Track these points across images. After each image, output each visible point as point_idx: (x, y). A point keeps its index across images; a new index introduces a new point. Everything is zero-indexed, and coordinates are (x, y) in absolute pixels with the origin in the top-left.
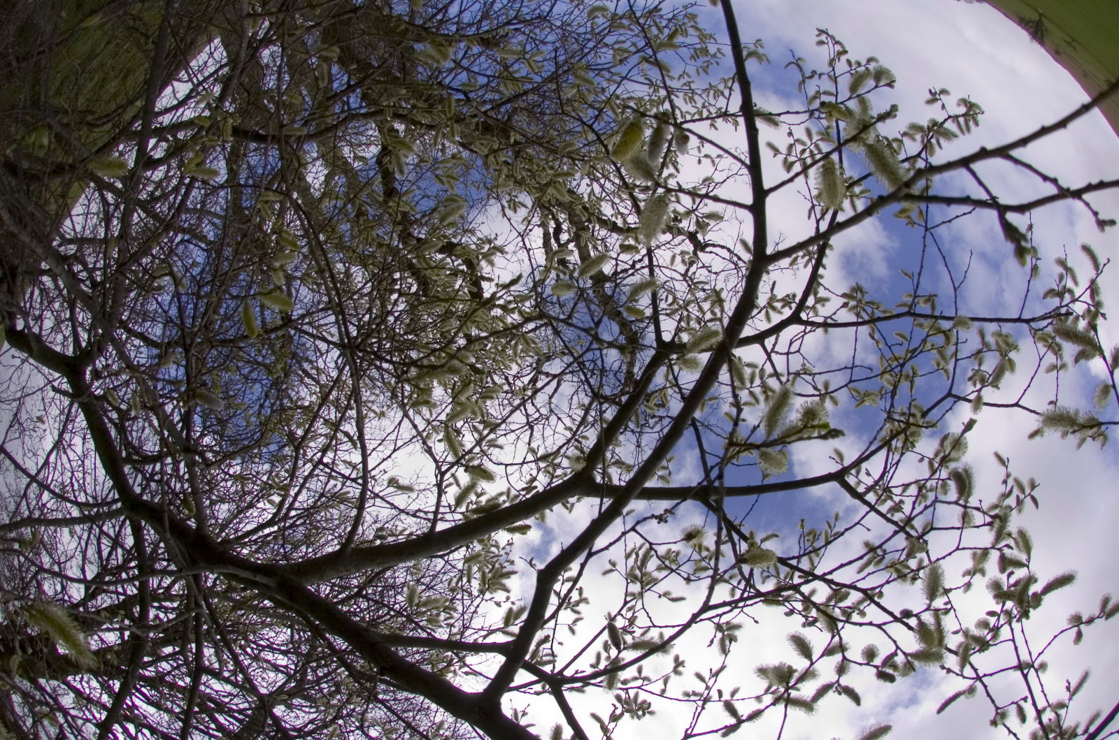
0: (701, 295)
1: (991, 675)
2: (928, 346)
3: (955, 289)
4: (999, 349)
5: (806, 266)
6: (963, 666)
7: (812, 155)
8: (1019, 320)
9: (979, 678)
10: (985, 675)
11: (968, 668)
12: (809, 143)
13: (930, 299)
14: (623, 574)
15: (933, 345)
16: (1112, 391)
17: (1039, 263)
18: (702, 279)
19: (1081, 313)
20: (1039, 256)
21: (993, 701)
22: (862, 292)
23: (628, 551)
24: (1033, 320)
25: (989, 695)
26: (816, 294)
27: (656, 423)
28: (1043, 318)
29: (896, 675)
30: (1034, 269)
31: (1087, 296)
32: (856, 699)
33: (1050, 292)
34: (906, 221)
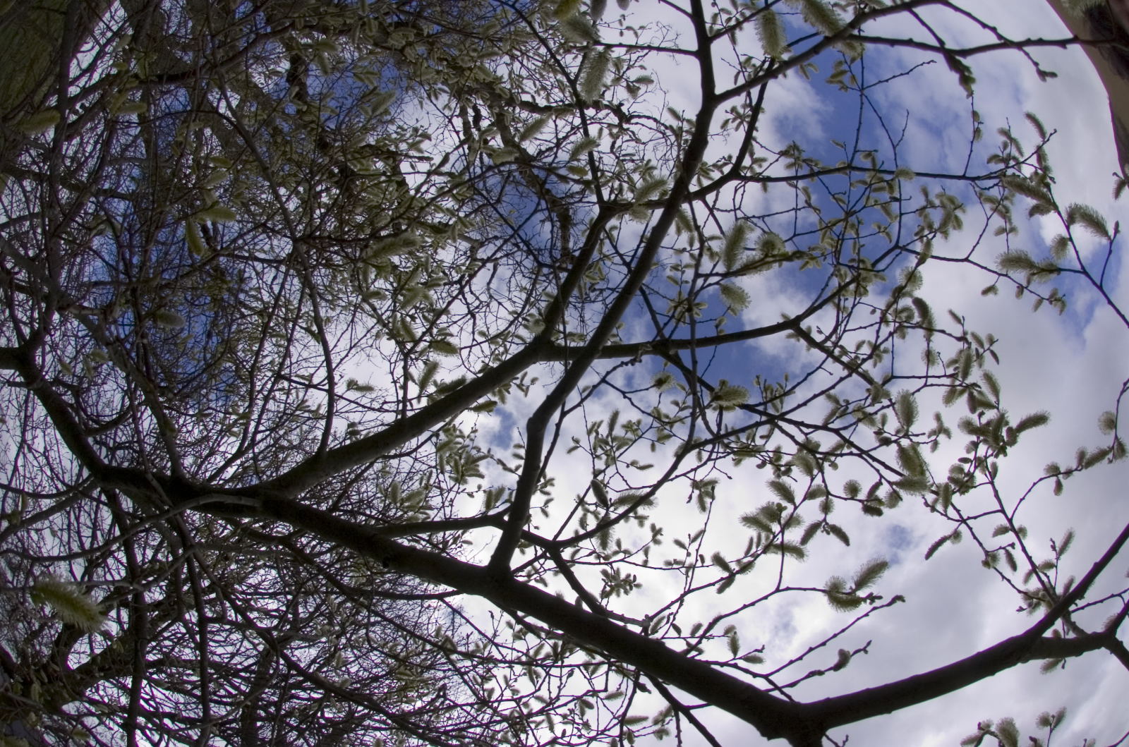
0: (629, 166)
1: (975, 518)
2: (872, 202)
3: (894, 147)
4: (943, 206)
5: (737, 129)
6: (946, 507)
8: (963, 177)
9: (963, 521)
10: (969, 518)
11: (950, 509)
12: (734, 12)
13: (869, 154)
14: (588, 449)
15: (876, 201)
16: (1070, 243)
17: (980, 126)
18: (630, 151)
19: (1028, 176)
20: (981, 120)
21: (981, 544)
22: (798, 150)
23: (589, 426)
24: (978, 178)
25: (975, 538)
26: (752, 155)
27: (598, 296)
28: (988, 177)
29: (882, 508)
30: (977, 132)
31: (1034, 160)
32: (844, 538)
33: (994, 158)
34: (839, 86)
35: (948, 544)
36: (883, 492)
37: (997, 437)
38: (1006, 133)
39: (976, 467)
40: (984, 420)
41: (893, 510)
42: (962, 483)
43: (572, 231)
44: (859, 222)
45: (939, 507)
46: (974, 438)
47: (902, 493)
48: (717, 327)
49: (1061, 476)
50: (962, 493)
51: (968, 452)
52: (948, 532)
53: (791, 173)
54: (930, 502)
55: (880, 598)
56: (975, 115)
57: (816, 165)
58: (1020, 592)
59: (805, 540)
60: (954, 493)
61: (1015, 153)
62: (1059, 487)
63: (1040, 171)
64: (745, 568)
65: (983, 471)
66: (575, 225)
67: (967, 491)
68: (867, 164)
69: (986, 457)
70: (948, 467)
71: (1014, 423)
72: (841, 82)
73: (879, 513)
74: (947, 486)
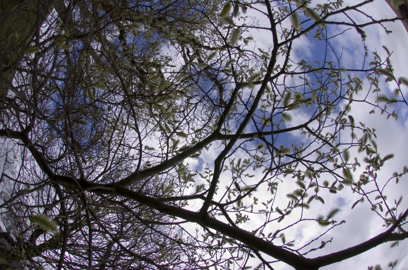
1: (369, 193)
2: (331, 81)
3: (338, 61)
4: (356, 82)
5: (283, 55)
7: (282, 16)
8: (362, 70)
9: (365, 194)
10: (367, 193)
11: (360, 190)
12: (280, 12)
13: (329, 63)
14: (230, 169)
16: (399, 91)
17: (367, 51)
19: (384, 69)
20: (367, 49)
21: (371, 202)
22: (305, 62)
24: (367, 70)
25: (369, 200)
28: (371, 70)
29: (336, 190)
30: (366, 54)
31: (386, 63)
32: (322, 201)
33: (372, 63)
34: (318, 39)
35: (359, 203)
36: (337, 185)
37: (376, 164)
38: (375, 53)
39: (369, 175)
40: (372, 158)
41: (340, 191)
42: (364, 181)
43: (223, 93)
44: (327, 88)
45: (357, 190)
46: (368, 164)
47: (344, 185)
48: (278, 127)
49: (398, 177)
50: (365, 184)
51: (366, 169)
52: (360, 199)
53: (302, 71)
54: (353, 188)
55: (336, 222)
56: (365, 47)
57: (311, 68)
58: (384, 219)
59: (309, 202)
60: (362, 184)
61: (379, 61)
62: (397, 180)
63: (388, 67)
64: (288, 213)
65: (372, 176)
66: (225, 91)
67: (366, 184)
68: (329, 67)
69: (373, 171)
70: (360, 175)
71: (382, 158)
72: (319, 37)
73: (335, 192)
74: (359, 182)
